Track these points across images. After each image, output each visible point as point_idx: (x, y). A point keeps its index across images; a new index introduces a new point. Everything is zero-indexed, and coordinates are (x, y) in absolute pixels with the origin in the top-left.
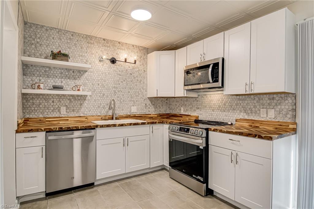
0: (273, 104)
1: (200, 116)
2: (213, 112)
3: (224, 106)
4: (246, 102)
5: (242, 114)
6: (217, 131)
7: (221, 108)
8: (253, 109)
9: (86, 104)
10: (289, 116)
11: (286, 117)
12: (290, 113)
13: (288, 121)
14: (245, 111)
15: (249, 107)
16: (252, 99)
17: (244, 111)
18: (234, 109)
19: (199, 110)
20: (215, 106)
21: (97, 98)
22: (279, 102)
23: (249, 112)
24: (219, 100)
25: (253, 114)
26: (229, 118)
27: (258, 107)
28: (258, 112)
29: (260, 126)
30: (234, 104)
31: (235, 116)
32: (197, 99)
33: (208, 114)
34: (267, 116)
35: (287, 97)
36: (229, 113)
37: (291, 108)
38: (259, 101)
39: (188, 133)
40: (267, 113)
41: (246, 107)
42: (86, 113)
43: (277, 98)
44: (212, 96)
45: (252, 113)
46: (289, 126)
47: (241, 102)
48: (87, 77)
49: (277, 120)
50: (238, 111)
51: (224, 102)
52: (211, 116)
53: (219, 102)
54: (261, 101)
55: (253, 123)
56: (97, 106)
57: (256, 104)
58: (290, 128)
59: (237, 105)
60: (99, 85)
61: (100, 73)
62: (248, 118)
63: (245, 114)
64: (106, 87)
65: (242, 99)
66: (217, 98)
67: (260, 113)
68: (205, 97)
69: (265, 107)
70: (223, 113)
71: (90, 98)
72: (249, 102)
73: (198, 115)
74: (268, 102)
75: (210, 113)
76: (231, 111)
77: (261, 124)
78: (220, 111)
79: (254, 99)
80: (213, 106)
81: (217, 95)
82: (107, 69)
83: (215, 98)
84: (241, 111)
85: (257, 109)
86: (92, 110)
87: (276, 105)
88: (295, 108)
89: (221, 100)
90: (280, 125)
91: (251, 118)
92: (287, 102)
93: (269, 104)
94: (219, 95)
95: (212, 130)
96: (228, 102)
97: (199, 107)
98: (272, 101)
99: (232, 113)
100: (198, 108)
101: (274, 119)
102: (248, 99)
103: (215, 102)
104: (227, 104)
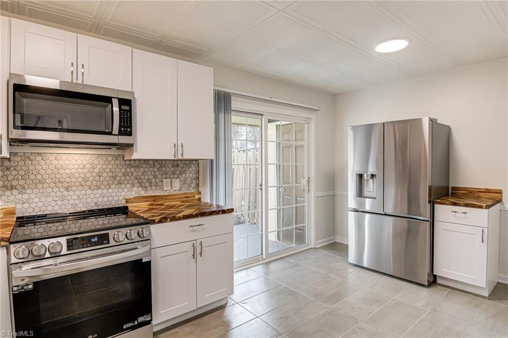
0: (178, 173)
1: (19, 206)
2: (66, 193)
3: (97, 178)
4: (142, 170)
5: (135, 189)
6: (165, 222)
7: (89, 183)
8: (153, 181)
10: (193, 185)
11: (191, 186)
12: (194, 182)
13: (193, 191)
14: (141, 185)
15: (147, 177)
16: (151, 165)
17: (139, 184)
18: (120, 183)
19: (15, 192)
20: (74, 180)
22: (183, 169)
23: (147, 185)
24: (84, 167)
25: (154, 188)
26: (111, 198)
27: (160, 177)
28: (160, 184)
29: (165, 202)
30: (120, 174)
31: (123, 194)
32: (7, 163)
33: (49, 199)
34: (172, 188)
35: (191, 164)
36: (110, 190)
37: (194, 176)
38: (160, 168)
39: (108, 243)
40: (171, 185)
41: (142, 177)
43: (182, 165)
44: (64, 157)
45: (151, 186)
46: (194, 197)
47: (133, 170)
49: (182, 192)
50: (128, 186)
51: (96, 170)
52: (60, 203)
53: (85, 171)
54: (164, 169)
55: (155, 200)
57: (157, 173)
58: (196, 199)
59: (125, 175)
62: (145, 195)
63: (140, 189)
65: (134, 165)
66: (79, 162)
67: (162, 185)
68: (39, 158)
69: (168, 176)
70: (95, 191)
72: (146, 170)
73: (13, 206)
74: (172, 169)
75: (58, 194)
76: (113, 186)
77: (166, 199)
78: (86, 188)
79: (154, 165)
80: (68, 180)
81: (77, 157)
83: (73, 162)
84: (133, 185)
85: (158, 180)
87: (181, 173)
88: (198, 176)
89: (88, 166)
90: (187, 197)
91: (151, 193)
92: (191, 169)
93: (173, 172)
94: (83, 158)
95: (156, 221)
96: (108, 170)
97: (14, 183)
98: (176, 168)
99: (116, 190)
100: (12, 188)
101: (179, 190)
102: (144, 166)
103: (74, 171)
104: (105, 175)
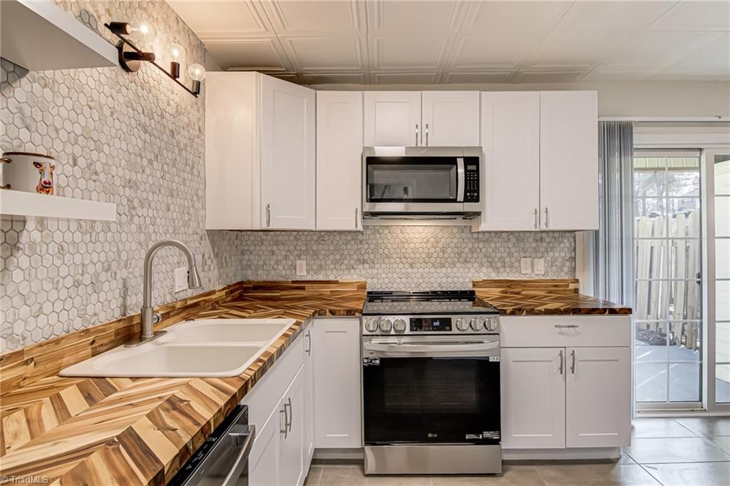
0: (542, 250)
1: (369, 281)
2: (410, 270)
3: (441, 254)
4: (493, 245)
5: (484, 269)
6: (520, 314)
7: (432, 260)
8: (507, 260)
9: (17, 275)
10: (566, 269)
11: (562, 270)
12: (568, 264)
13: (566, 278)
14: (491, 264)
15: (499, 255)
16: (504, 239)
17: (489, 264)
18: (466, 261)
19: (366, 266)
20: (418, 256)
21: (68, 237)
22: (551, 245)
23: (499, 265)
24: (428, 241)
25: (508, 269)
26: (456, 279)
27: (516, 255)
28: (516, 264)
29: (523, 290)
30: (467, 250)
31: (470, 275)
32: (360, 237)
33: (395, 276)
34: (533, 272)
35: (562, 237)
36: (455, 270)
37: (568, 255)
38: (517, 243)
40: (533, 267)
41: (493, 255)
42: (19, 328)
43: (548, 240)
44: (408, 230)
45: (505, 267)
46: (568, 287)
47: (481, 245)
48: (27, 111)
49: (547, 278)
50: (476, 265)
51: (440, 245)
52: (404, 280)
53: (429, 245)
54: (522, 245)
55: (509, 287)
56: (69, 282)
57: (513, 250)
58: (570, 290)
59: (472, 251)
60: (75, 164)
61: (83, 101)
62: (497, 279)
63: (490, 270)
64: (102, 177)
65: (483, 239)
66: (423, 235)
67: (520, 266)
68: (386, 231)
69: (528, 254)
70: (439, 270)
71: (36, 236)
72: (499, 245)
73: (364, 280)
74: (534, 245)
75: (403, 271)
76: (458, 265)
77: (525, 286)
78: (431, 265)
79: (509, 239)
80: (412, 255)
81: (421, 229)
82: (107, 89)
83: (417, 235)
84: (482, 265)
85: (513, 260)
86: (47, 308)
87: (546, 251)
88: (573, 256)
89: (432, 240)
90: (556, 286)
91: (504, 276)
92: (562, 245)
93: (534, 248)
94: (427, 230)
95: (508, 312)
96: (452, 245)
97: (366, 257)
98: (540, 244)
99: (461, 270)
100: (364, 262)
101: (543, 275)
102: (496, 240)
103: (418, 245)
104: (449, 250)
